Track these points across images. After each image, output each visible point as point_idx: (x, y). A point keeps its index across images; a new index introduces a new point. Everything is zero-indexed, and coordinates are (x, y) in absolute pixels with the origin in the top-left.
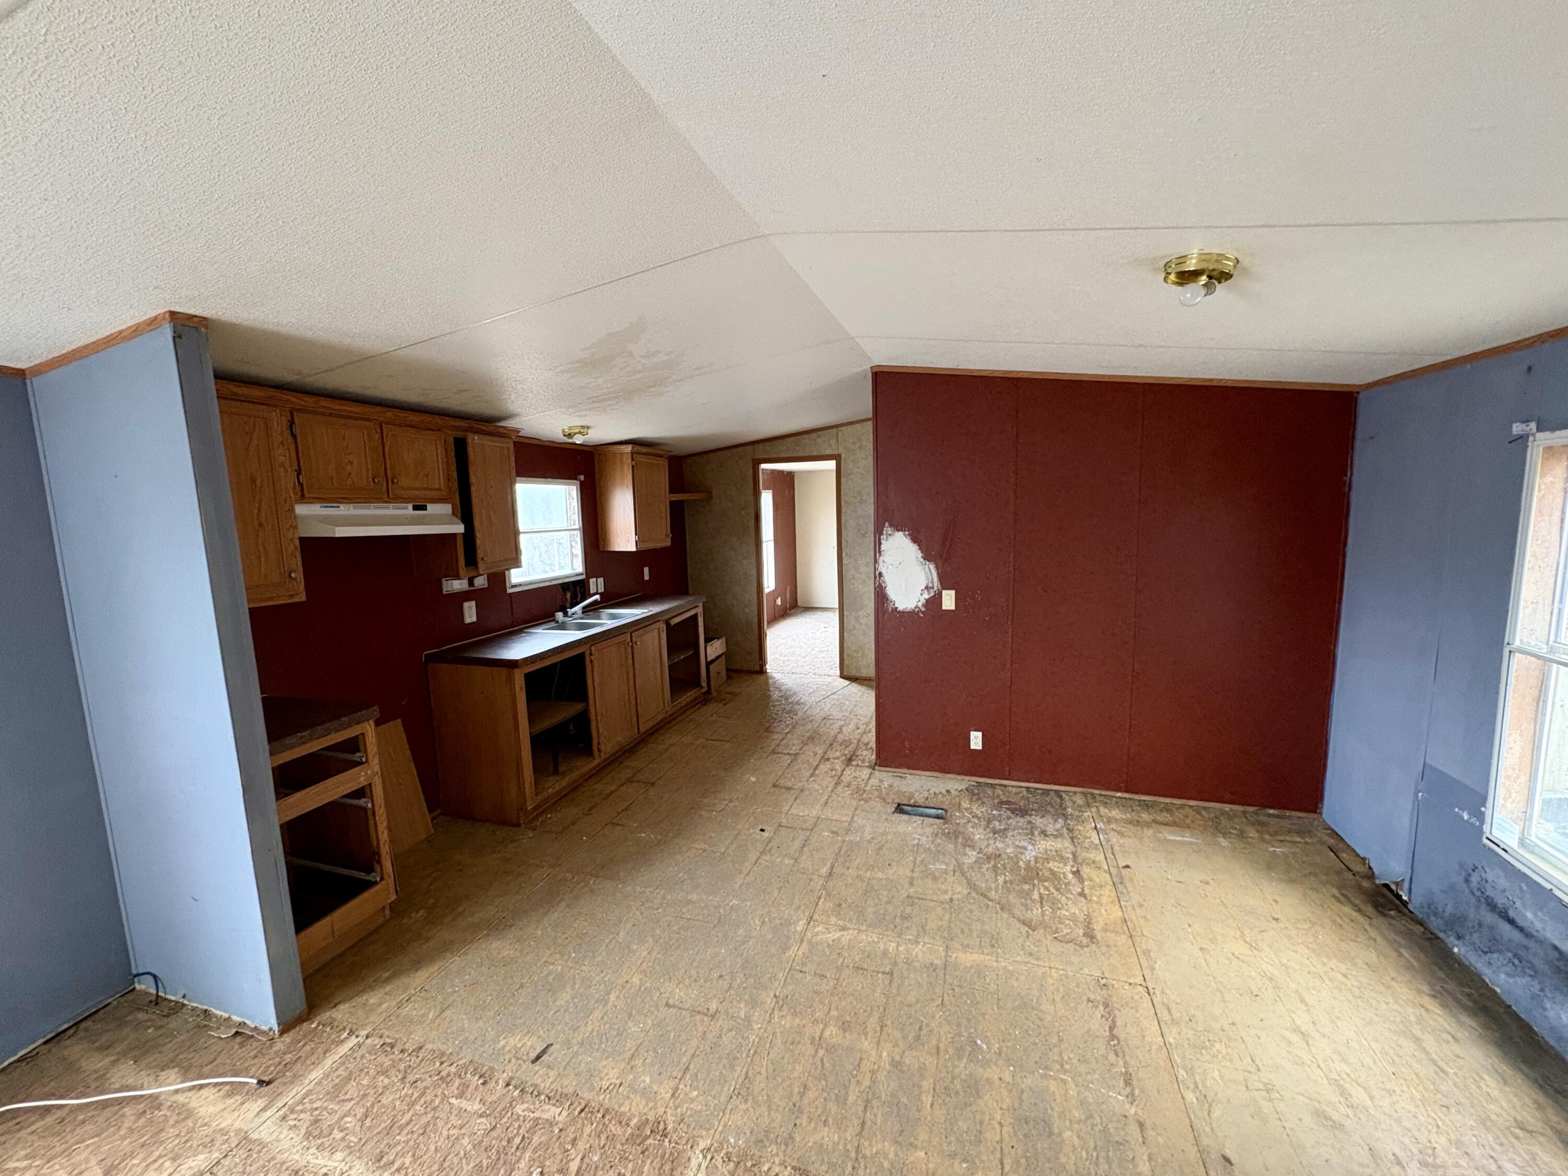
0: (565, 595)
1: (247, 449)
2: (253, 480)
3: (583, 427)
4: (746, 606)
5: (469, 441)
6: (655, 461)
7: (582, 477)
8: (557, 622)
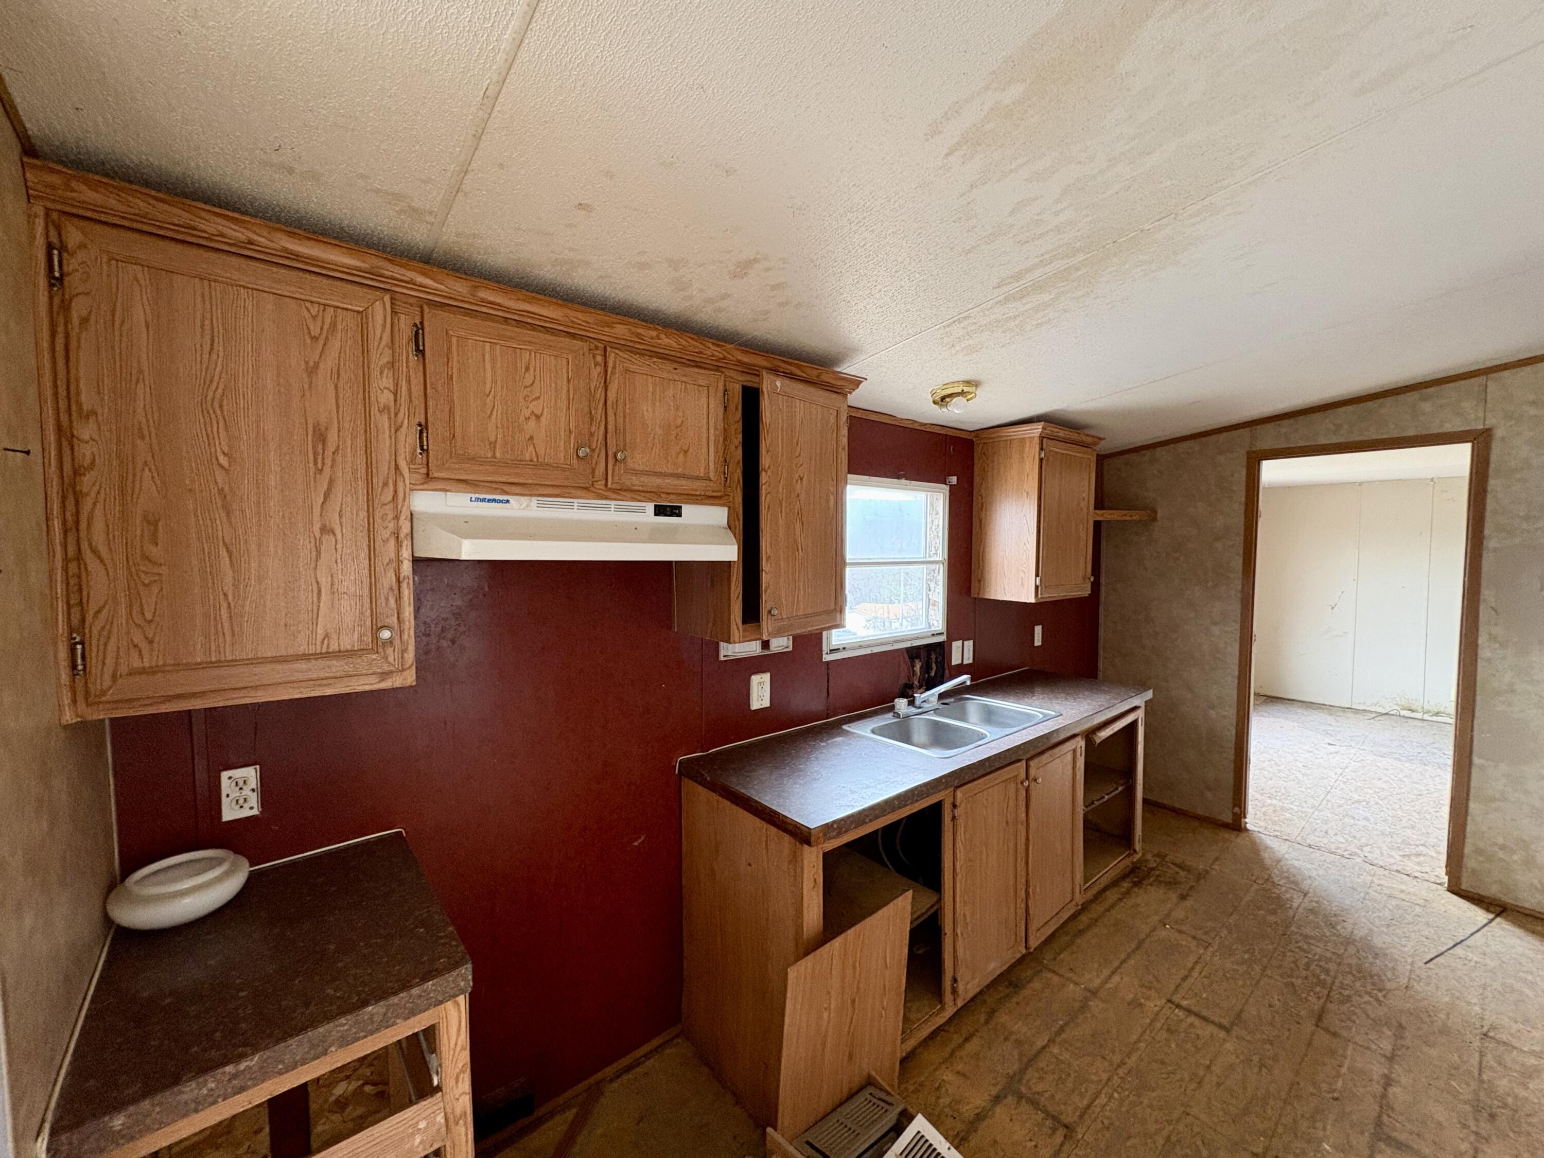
0: (913, 666)
1: (312, 370)
2: (321, 437)
3: (968, 383)
4: (1212, 707)
5: (765, 388)
6: (1076, 452)
7: (954, 480)
8: (898, 716)
